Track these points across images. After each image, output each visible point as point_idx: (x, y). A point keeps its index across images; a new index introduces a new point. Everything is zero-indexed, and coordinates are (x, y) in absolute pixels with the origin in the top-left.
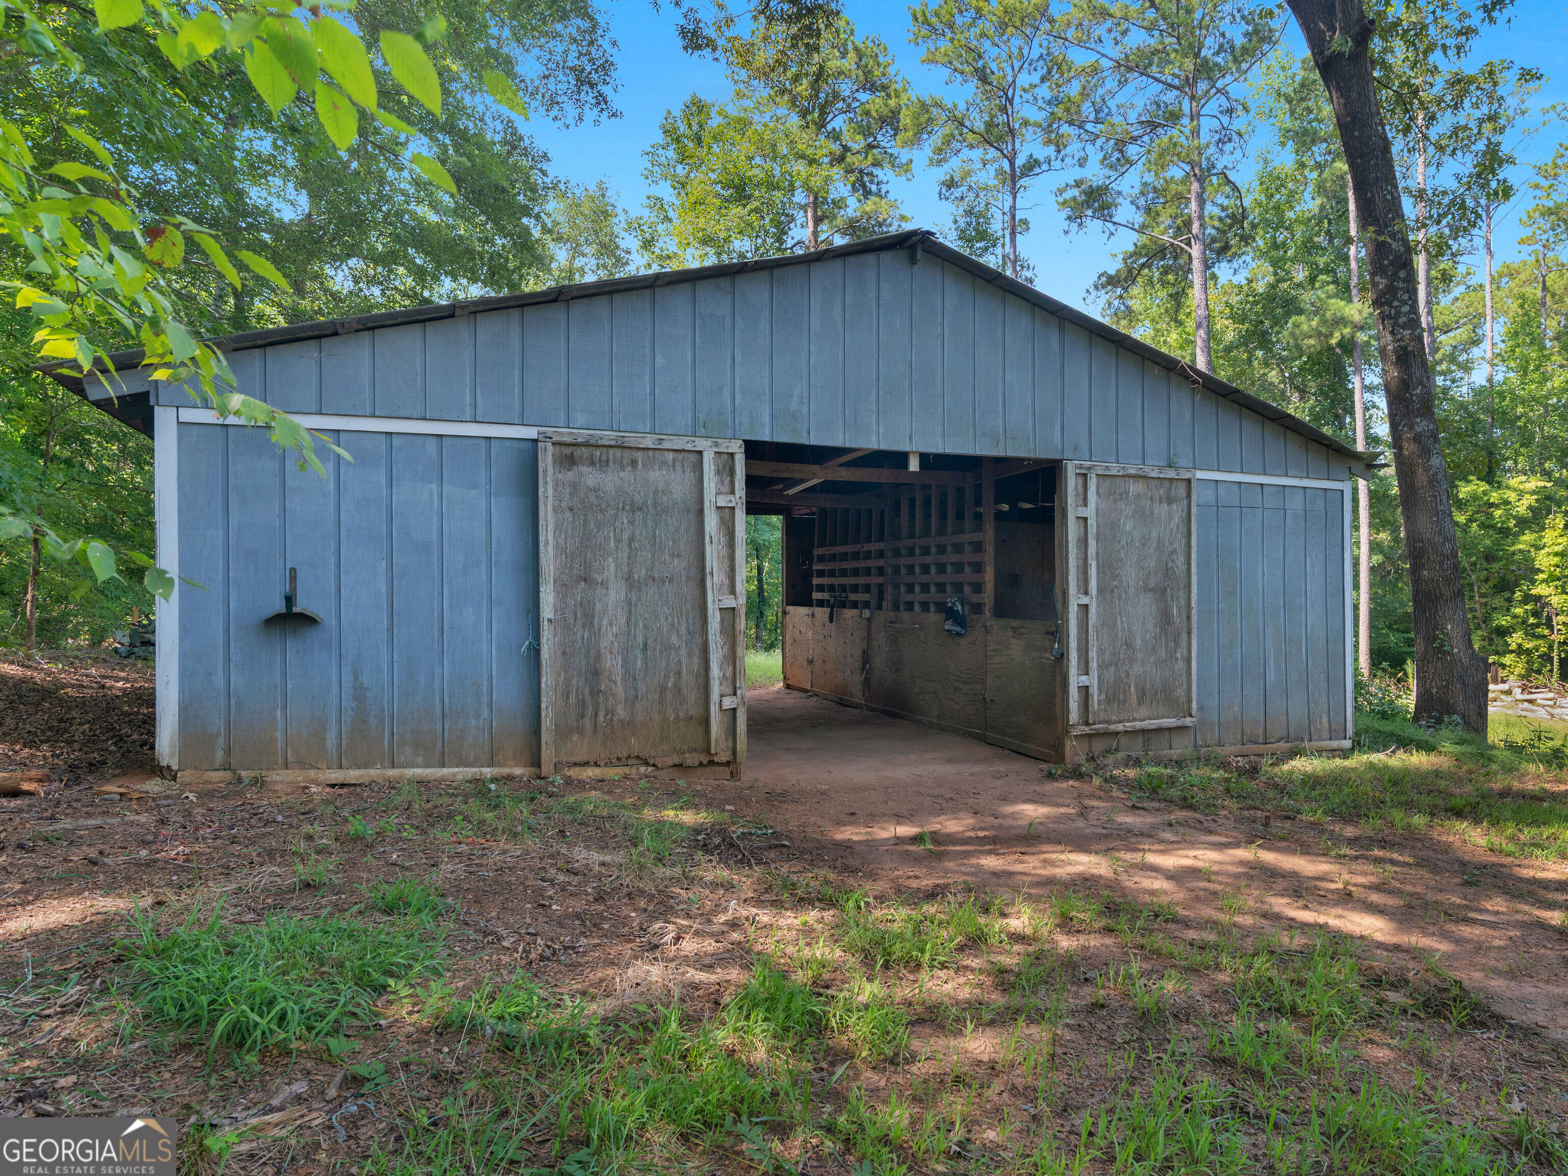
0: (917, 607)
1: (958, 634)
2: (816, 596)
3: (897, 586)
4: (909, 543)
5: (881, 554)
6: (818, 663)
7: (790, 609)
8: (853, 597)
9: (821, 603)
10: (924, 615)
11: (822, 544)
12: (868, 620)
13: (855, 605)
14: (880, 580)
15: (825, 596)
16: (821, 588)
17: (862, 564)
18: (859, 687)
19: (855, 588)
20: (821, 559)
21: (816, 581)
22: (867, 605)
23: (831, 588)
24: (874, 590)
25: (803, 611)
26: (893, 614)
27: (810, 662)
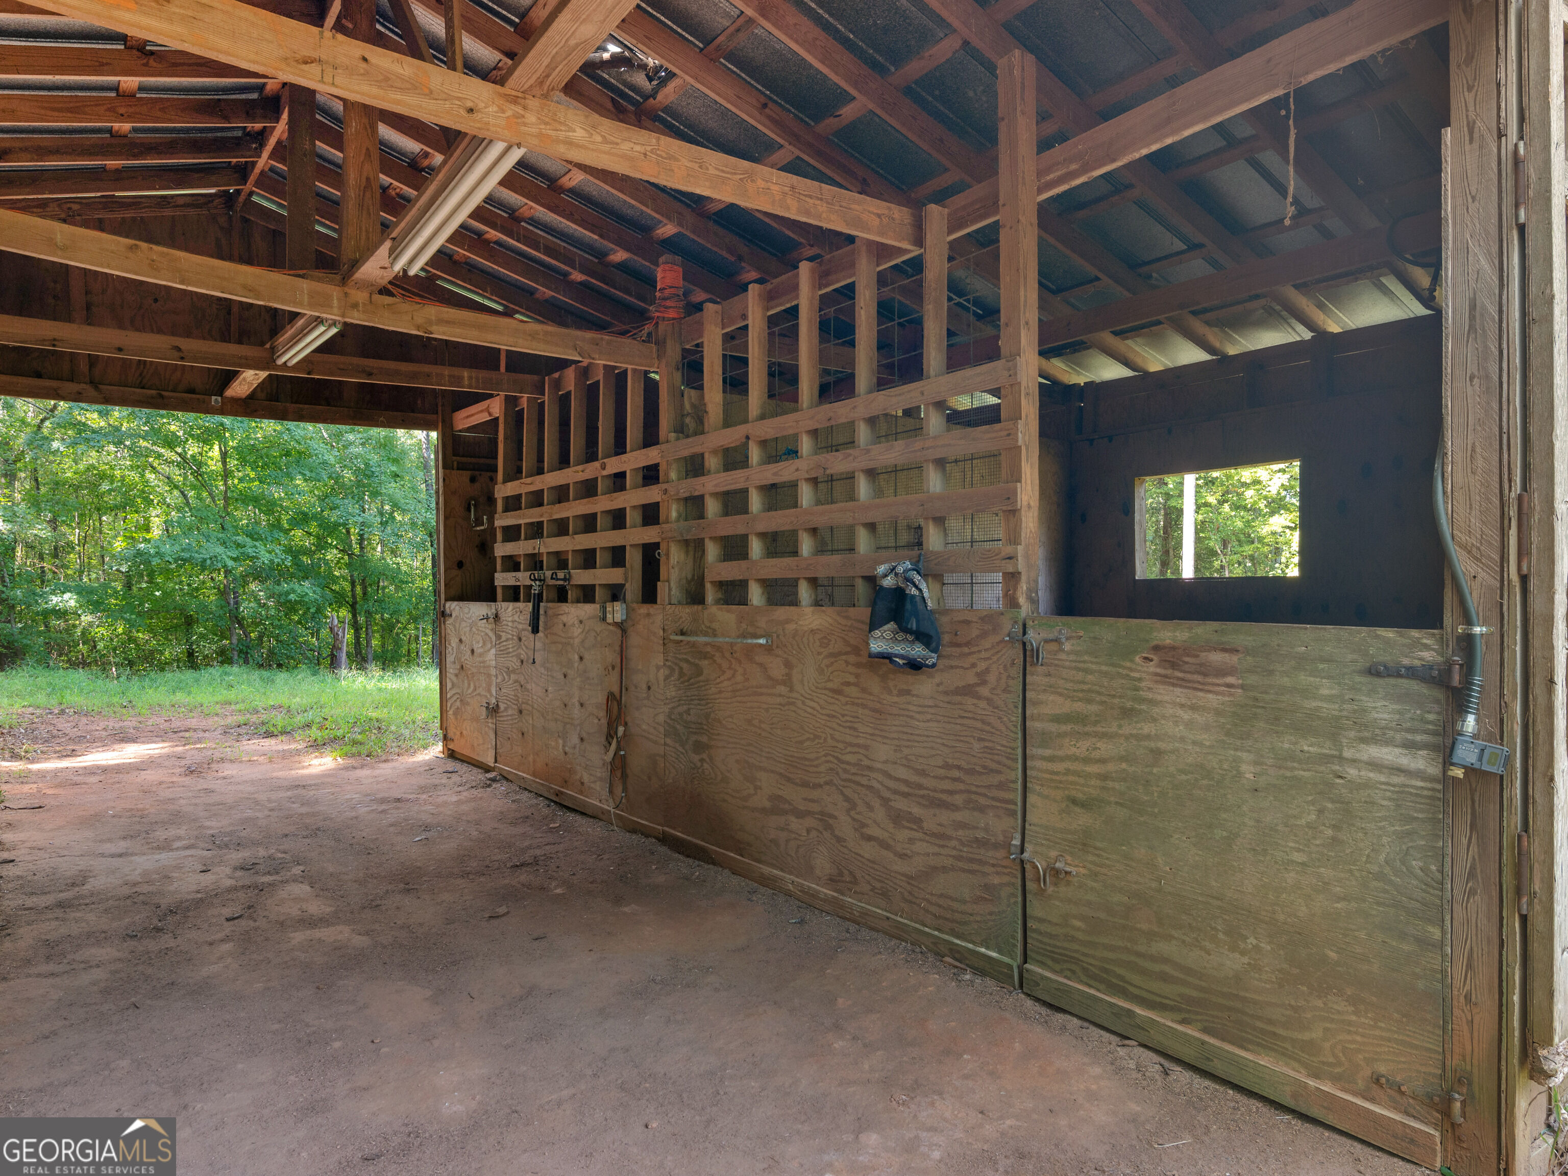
0: (756, 595)
1: (915, 666)
2: (503, 579)
3: (695, 547)
4: (731, 437)
5: (651, 475)
6: (508, 713)
7: (453, 607)
8: (581, 577)
9: (513, 594)
10: (781, 612)
11: (515, 473)
12: (621, 627)
13: (587, 594)
14: (650, 535)
15: (522, 578)
16: (512, 564)
17: (602, 504)
18: (602, 773)
19: (588, 559)
20: (513, 503)
21: (501, 549)
22: (616, 593)
23: (535, 563)
24: (634, 559)
25: (478, 609)
26: (686, 612)
27: (493, 711)
